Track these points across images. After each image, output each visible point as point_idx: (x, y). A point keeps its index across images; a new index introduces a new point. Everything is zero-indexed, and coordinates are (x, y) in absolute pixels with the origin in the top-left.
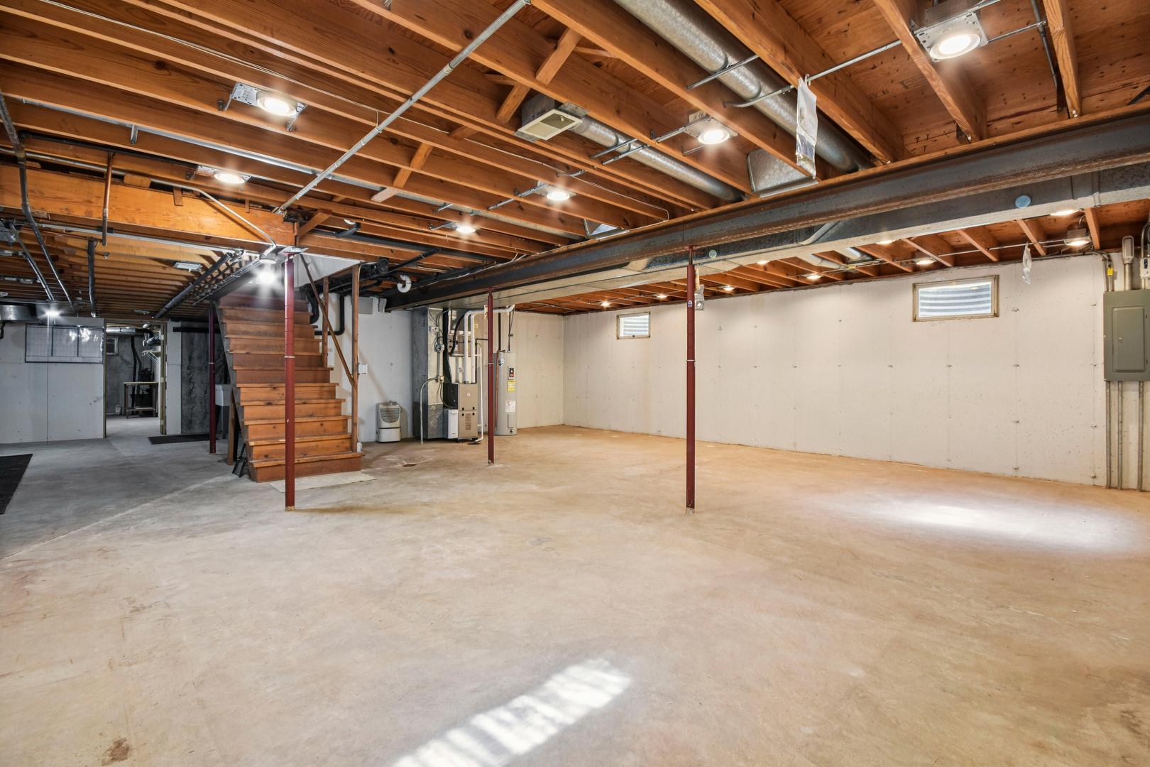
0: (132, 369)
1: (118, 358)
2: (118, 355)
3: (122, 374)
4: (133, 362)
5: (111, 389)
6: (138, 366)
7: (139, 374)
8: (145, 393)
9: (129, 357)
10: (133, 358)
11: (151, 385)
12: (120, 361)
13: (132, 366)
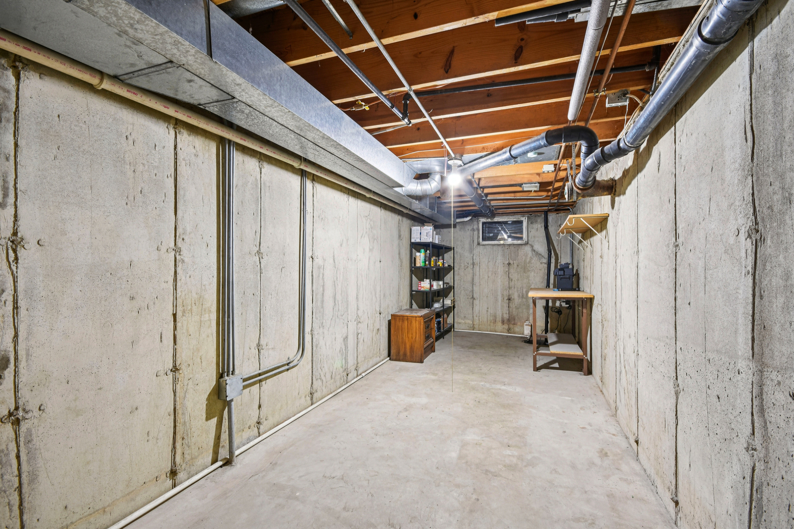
0: (546, 266)
1: (527, 249)
2: (527, 243)
3: (532, 274)
4: (546, 256)
5: (519, 296)
6: (553, 260)
7: (555, 275)
8: (564, 305)
9: (541, 247)
10: (546, 248)
11: (570, 302)
12: (530, 254)
13: (545, 261)
